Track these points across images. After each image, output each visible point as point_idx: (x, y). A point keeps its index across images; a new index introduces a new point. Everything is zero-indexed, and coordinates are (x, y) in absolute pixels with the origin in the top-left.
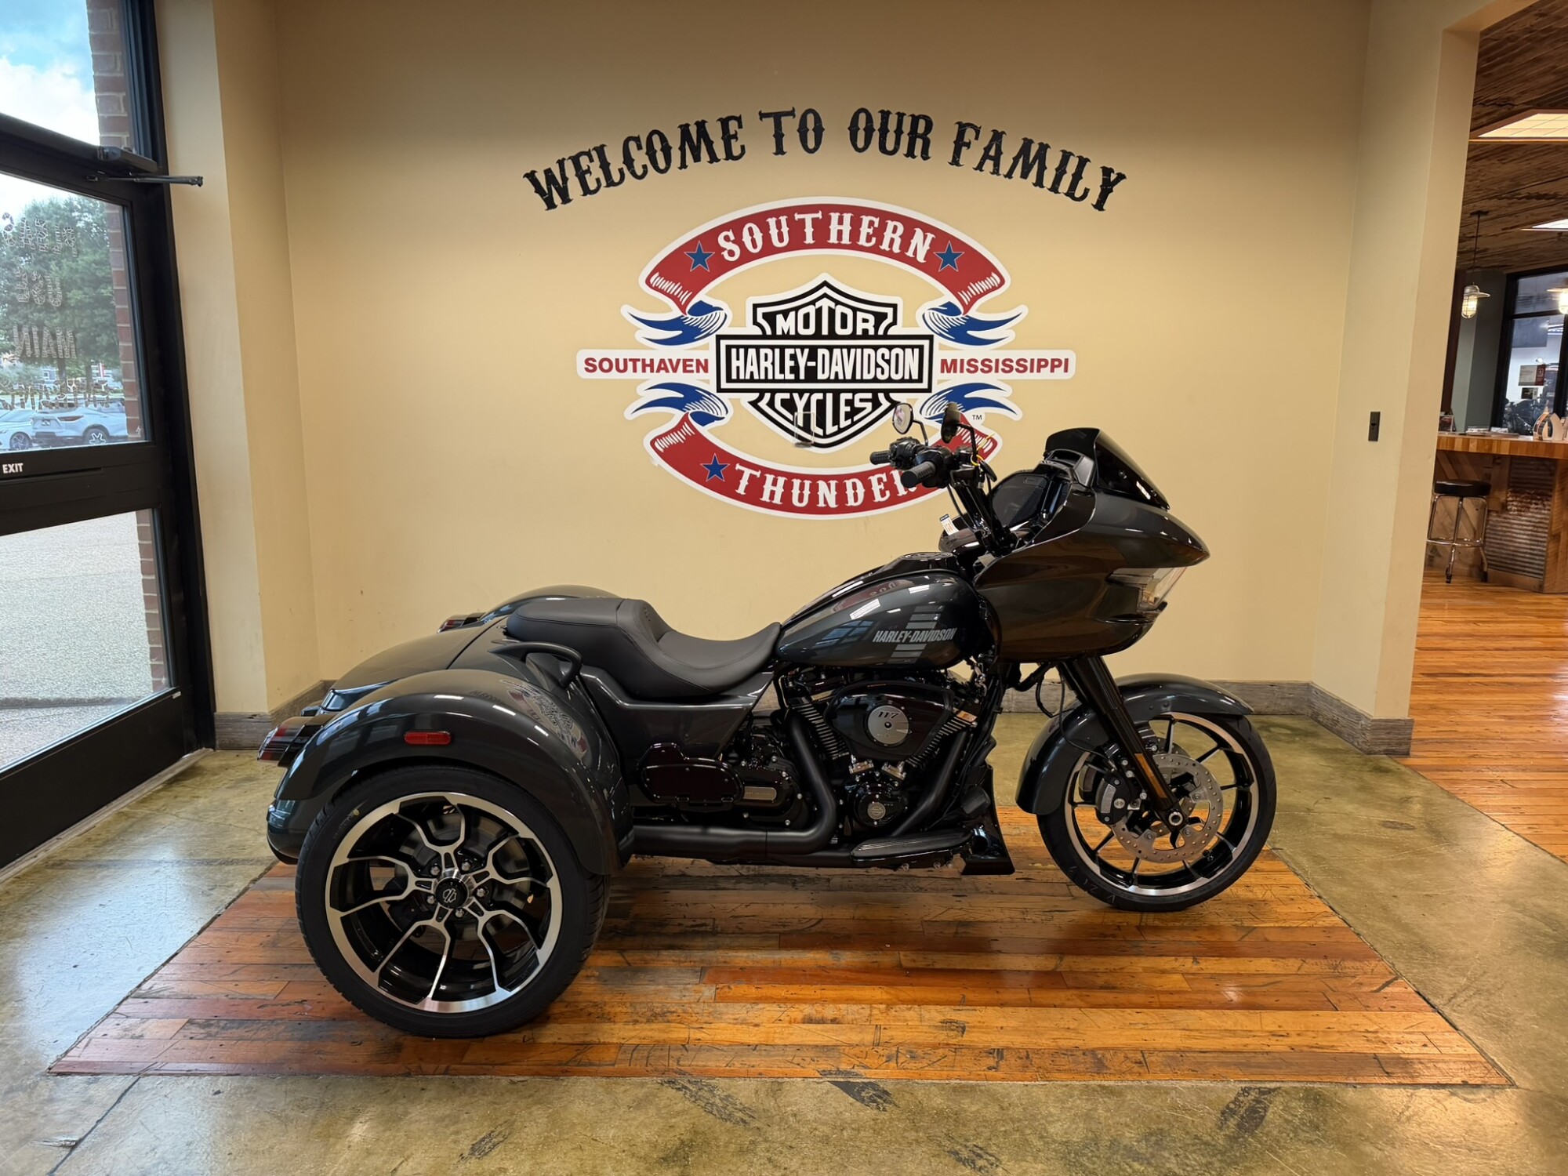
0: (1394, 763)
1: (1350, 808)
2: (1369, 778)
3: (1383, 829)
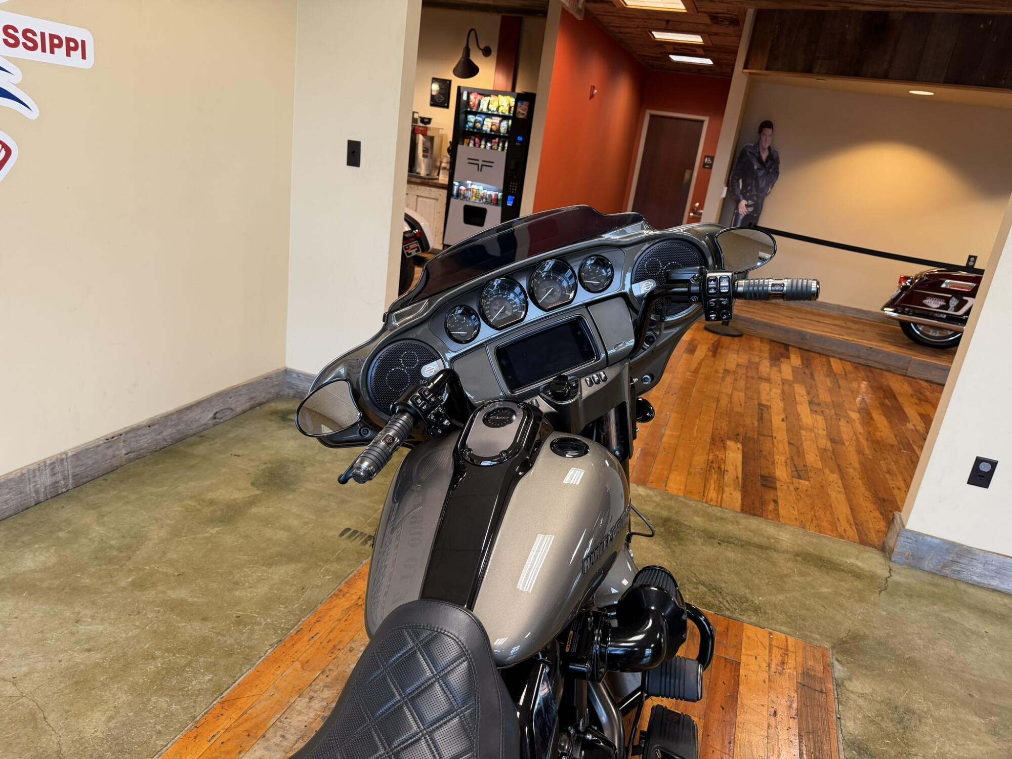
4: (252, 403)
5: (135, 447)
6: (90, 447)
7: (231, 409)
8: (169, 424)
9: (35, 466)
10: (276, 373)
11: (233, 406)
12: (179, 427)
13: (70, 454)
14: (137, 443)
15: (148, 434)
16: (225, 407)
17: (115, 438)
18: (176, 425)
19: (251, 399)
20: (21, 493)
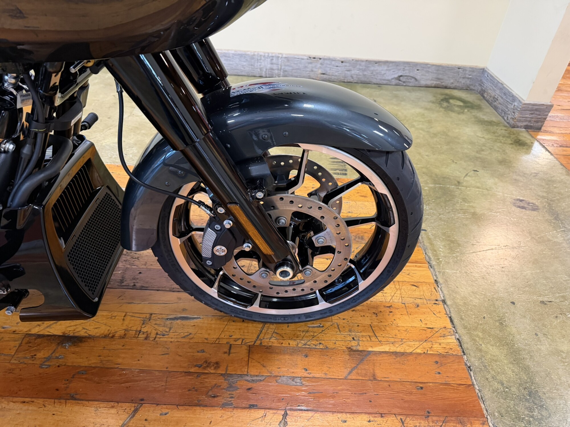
0: (530, 137)
1: (490, 182)
2: (510, 151)
3: (514, 208)
4: (438, 83)
5: (329, 71)
6: (298, 57)
7: (416, 79)
8: (358, 67)
9: (263, 54)
10: (472, 68)
11: (418, 77)
12: (365, 73)
13: (284, 56)
14: (330, 70)
15: (340, 66)
16: (410, 75)
17: (316, 59)
18: (364, 70)
19: (439, 79)
20: (252, 65)
